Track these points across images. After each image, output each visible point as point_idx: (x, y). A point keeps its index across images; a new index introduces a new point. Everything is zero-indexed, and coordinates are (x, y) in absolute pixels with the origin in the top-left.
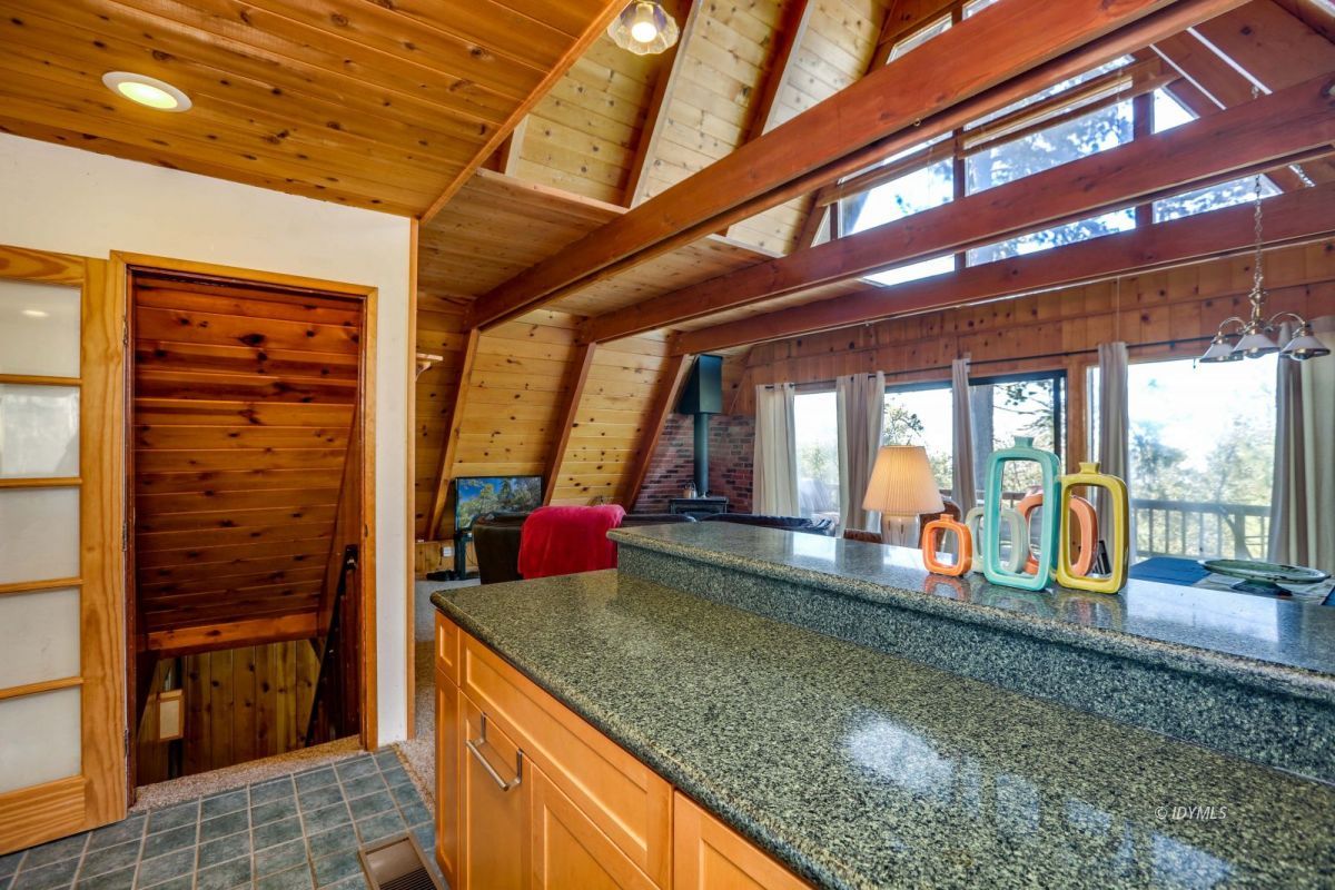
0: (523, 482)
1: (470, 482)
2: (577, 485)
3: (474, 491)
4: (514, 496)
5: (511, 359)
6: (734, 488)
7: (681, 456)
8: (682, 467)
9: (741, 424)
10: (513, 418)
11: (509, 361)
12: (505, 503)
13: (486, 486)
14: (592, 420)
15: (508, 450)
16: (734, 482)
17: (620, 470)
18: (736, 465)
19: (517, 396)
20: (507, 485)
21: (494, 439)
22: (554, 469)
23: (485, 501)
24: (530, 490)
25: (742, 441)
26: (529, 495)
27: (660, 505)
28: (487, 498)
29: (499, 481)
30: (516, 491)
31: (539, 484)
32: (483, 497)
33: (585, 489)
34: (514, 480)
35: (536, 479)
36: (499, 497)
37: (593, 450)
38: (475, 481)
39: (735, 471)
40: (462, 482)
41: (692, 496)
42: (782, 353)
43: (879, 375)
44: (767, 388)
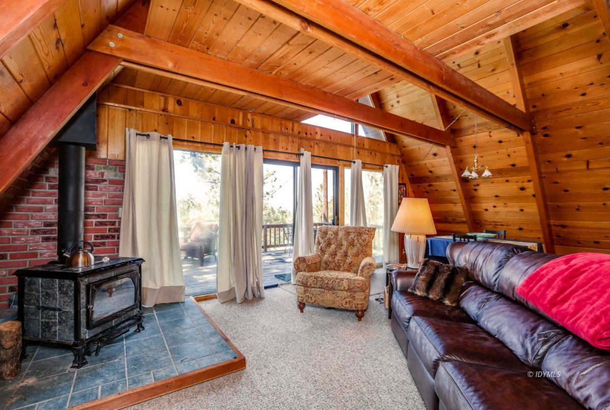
41: (88, 261)
42: (155, 102)
43: (260, 148)
44: (137, 134)
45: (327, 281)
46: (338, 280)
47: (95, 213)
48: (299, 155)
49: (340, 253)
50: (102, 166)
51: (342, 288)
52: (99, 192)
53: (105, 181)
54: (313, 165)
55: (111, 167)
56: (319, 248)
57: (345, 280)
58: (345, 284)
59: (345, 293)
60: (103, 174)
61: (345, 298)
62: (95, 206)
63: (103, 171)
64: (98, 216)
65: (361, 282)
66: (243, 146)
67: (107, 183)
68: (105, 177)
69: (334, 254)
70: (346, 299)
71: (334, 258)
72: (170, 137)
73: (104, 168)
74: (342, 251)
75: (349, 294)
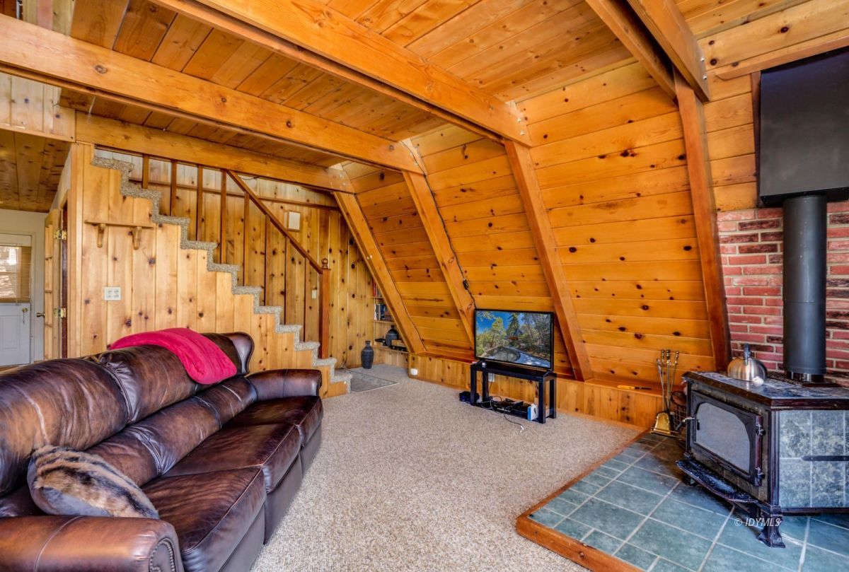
0: (530, 317)
1: (485, 314)
2: (623, 330)
3: (486, 322)
4: (521, 333)
5: (463, 187)
10: (500, 249)
12: (513, 339)
13: (497, 319)
15: (514, 283)
19: (490, 225)
20: (514, 321)
21: (494, 271)
23: (496, 334)
24: (537, 328)
26: (536, 334)
28: (498, 332)
29: (508, 315)
30: (523, 327)
31: (548, 321)
32: (494, 331)
34: (522, 315)
35: (545, 316)
36: (507, 332)
38: (487, 313)
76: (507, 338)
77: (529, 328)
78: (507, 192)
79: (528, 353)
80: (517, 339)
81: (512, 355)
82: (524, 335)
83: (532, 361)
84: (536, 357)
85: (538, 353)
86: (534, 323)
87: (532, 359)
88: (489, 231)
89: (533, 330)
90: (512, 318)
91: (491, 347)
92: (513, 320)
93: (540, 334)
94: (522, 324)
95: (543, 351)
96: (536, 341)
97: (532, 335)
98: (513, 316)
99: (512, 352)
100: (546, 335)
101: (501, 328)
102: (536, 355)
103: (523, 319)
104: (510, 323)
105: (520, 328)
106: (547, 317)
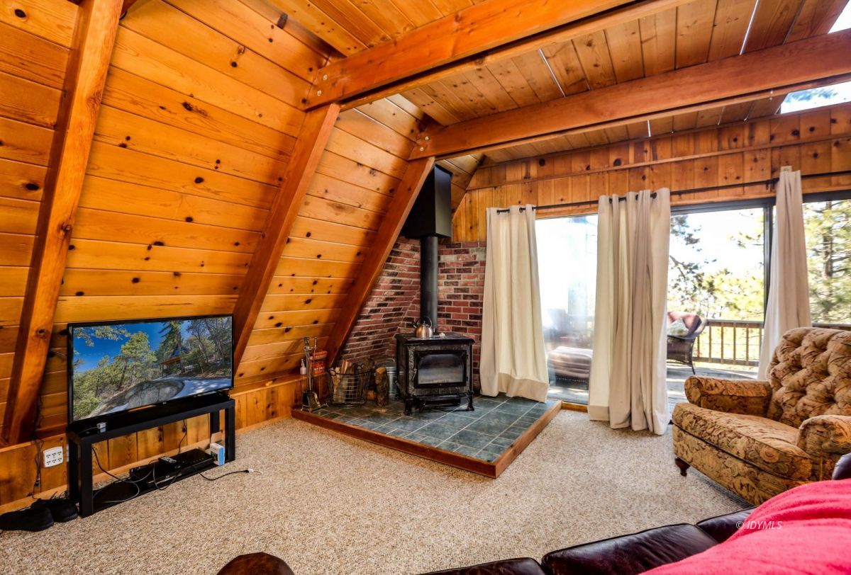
0: (202, 323)
1: (98, 331)
2: (278, 325)
3: (104, 346)
4: (186, 351)
5: (190, 101)
6: (449, 322)
7: (393, 288)
8: (391, 299)
9: (457, 252)
10: (189, 220)
11: (187, 106)
12: (170, 363)
13: (134, 336)
14: (308, 235)
15: (177, 274)
16: (448, 316)
17: (331, 304)
18: (449, 297)
19: (199, 180)
20: (173, 333)
21: (150, 253)
22: (255, 304)
23: (131, 364)
24: (212, 338)
25: (459, 271)
26: (211, 347)
27: (364, 343)
28: (135, 358)
29: (160, 326)
30: (190, 341)
31: (229, 327)
32: (126, 359)
33: (287, 330)
34: (187, 323)
35: (225, 320)
36: (158, 355)
37: (305, 277)
38: (108, 329)
39: (450, 303)
40: (79, 333)
41: (427, 334)
42: (517, 173)
43: (664, 193)
44: (498, 211)
45: (710, 431)
46: (731, 435)
47: (470, 294)
48: (773, 182)
49: (814, 390)
50: (475, 249)
51: (734, 453)
52: (472, 274)
53: (476, 263)
54: (808, 197)
55: (481, 248)
56: (771, 372)
57: (743, 438)
58: (740, 445)
59: (740, 464)
60: (475, 256)
61: (739, 475)
62: (470, 287)
63: (475, 253)
64: (472, 297)
65: (775, 453)
66: (631, 195)
67: (479, 265)
68: (477, 260)
69: (800, 391)
70: (740, 478)
71: (799, 398)
72: (529, 207)
73: (477, 251)
74: (820, 387)
75: (746, 469)
76: (159, 363)
77: (200, 340)
78: (259, 149)
79: (198, 376)
80: (178, 361)
81: (168, 390)
82: (191, 353)
83: (205, 386)
84: (211, 379)
85: (214, 372)
86: (207, 332)
87: (204, 383)
88: (192, 188)
89: (207, 341)
90: (169, 329)
91: (119, 388)
92: (170, 333)
93: (217, 345)
94: (186, 336)
95: (222, 367)
96: (211, 356)
97: (204, 350)
98: (170, 326)
99: (169, 384)
100: (227, 344)
101: (145, 349)
102: (210, 375)
103: (188, 329)
104: (164, 339)
105: (183, 344)
106: (228, 320)
